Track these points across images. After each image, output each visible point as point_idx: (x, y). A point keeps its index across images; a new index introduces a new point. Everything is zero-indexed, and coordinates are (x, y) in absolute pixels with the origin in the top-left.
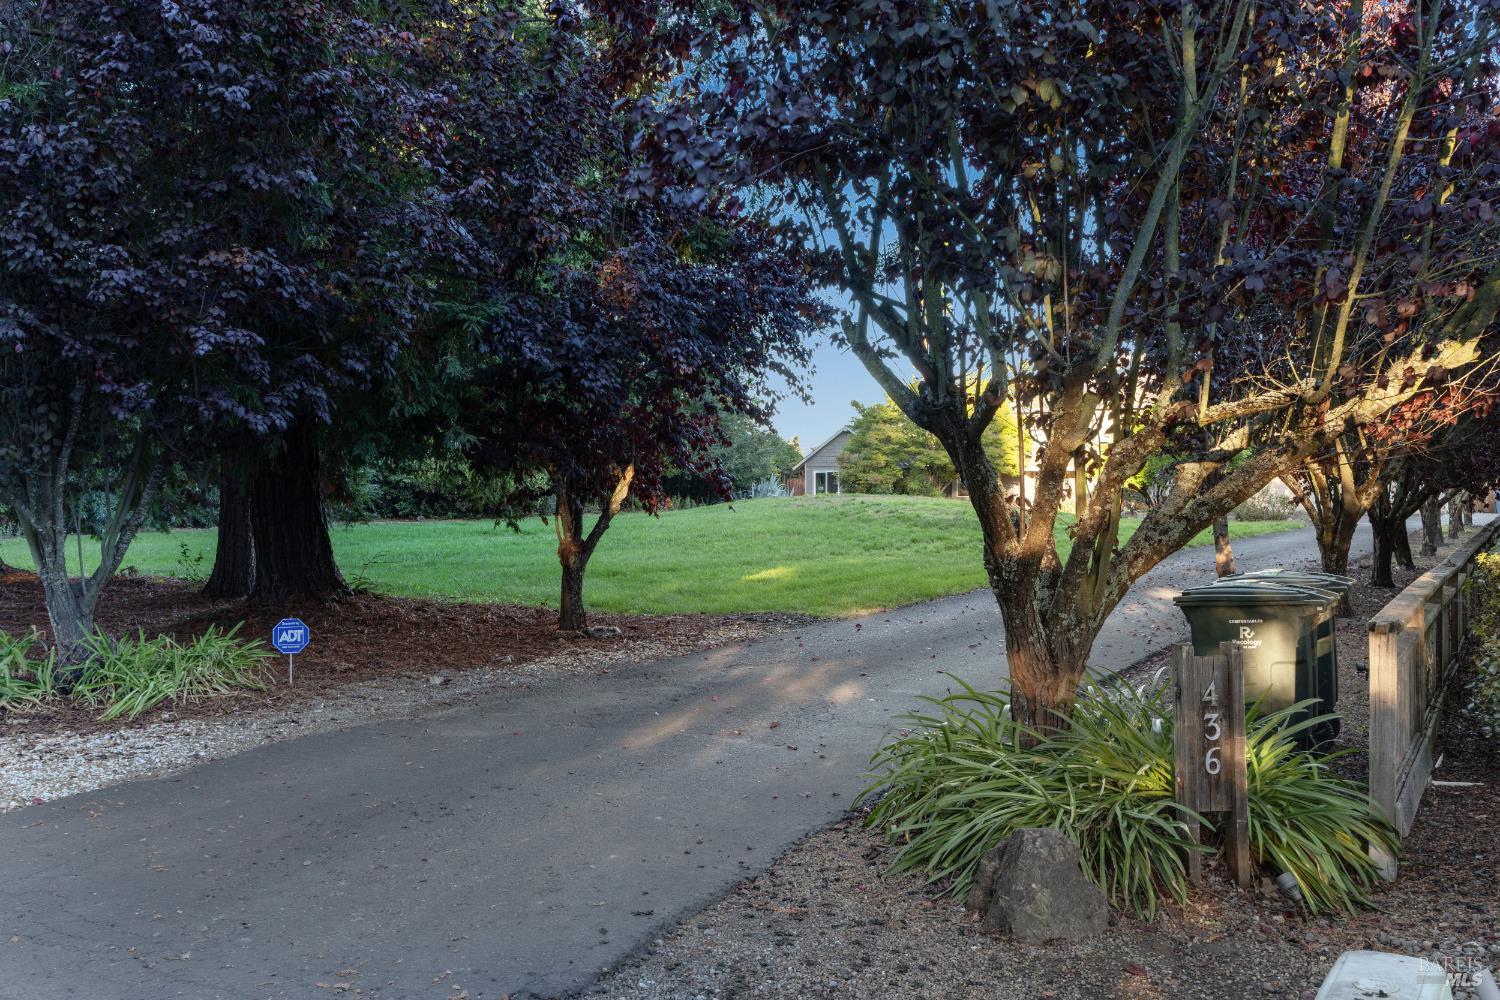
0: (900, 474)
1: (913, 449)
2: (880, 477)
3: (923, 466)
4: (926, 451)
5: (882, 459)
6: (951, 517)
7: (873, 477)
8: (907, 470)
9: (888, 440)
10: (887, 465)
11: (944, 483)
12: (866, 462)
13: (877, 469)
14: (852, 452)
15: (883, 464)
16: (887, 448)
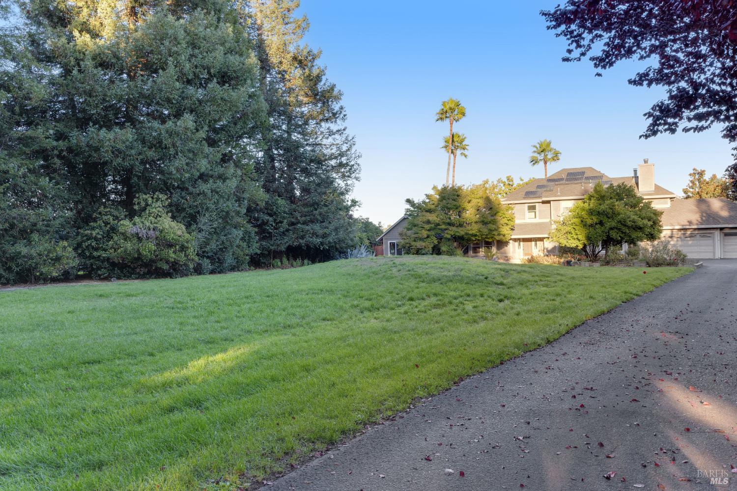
0: (436, 242)
1: (443, 227)
2: (424, 244)
3: (449, 236)
4: (451, 228)
5: (425, 233)
6: (451, 274)
7: (419, 244)
8: (440, 239)
9: (428, 222)
10: (428, 237)
11: (463, 246)
12: (416, 235)
13: (422, 239)
14: (408, 229)
15: (425, 236)
16: (427, 227)
